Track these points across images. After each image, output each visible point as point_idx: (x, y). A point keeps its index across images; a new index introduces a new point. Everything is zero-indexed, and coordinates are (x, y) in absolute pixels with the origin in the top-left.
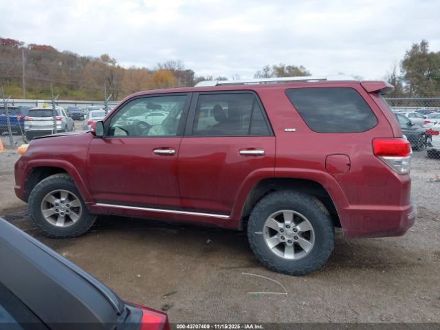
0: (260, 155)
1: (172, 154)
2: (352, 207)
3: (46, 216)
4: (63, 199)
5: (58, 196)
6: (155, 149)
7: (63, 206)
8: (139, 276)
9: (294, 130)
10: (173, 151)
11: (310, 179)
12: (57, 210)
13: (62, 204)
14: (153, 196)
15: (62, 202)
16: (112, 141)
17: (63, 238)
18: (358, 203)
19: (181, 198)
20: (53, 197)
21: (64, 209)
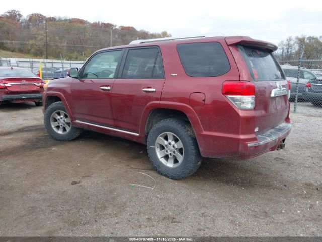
0: (153, 92)
1: (108, 90)
2: (205, 133)
3: (53, 126)
4: (62, 117)
5: (59, 114)
6: (101, 86)
7: (62, 121)
8: (79, 165)
9: (176, 74)
10: (109, 88)
11: (179, 110)
12: (59, 123)
13: (62, 119)
14: (101, 117)
15: (61, 118)
16: (85, 81)
17: (61, 140)
18: (210, 130)
19: (114, 120)
20: (57, 115)
21: (62, 123)
